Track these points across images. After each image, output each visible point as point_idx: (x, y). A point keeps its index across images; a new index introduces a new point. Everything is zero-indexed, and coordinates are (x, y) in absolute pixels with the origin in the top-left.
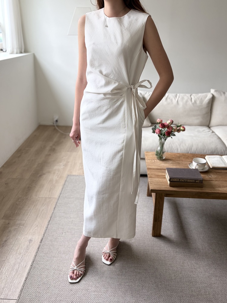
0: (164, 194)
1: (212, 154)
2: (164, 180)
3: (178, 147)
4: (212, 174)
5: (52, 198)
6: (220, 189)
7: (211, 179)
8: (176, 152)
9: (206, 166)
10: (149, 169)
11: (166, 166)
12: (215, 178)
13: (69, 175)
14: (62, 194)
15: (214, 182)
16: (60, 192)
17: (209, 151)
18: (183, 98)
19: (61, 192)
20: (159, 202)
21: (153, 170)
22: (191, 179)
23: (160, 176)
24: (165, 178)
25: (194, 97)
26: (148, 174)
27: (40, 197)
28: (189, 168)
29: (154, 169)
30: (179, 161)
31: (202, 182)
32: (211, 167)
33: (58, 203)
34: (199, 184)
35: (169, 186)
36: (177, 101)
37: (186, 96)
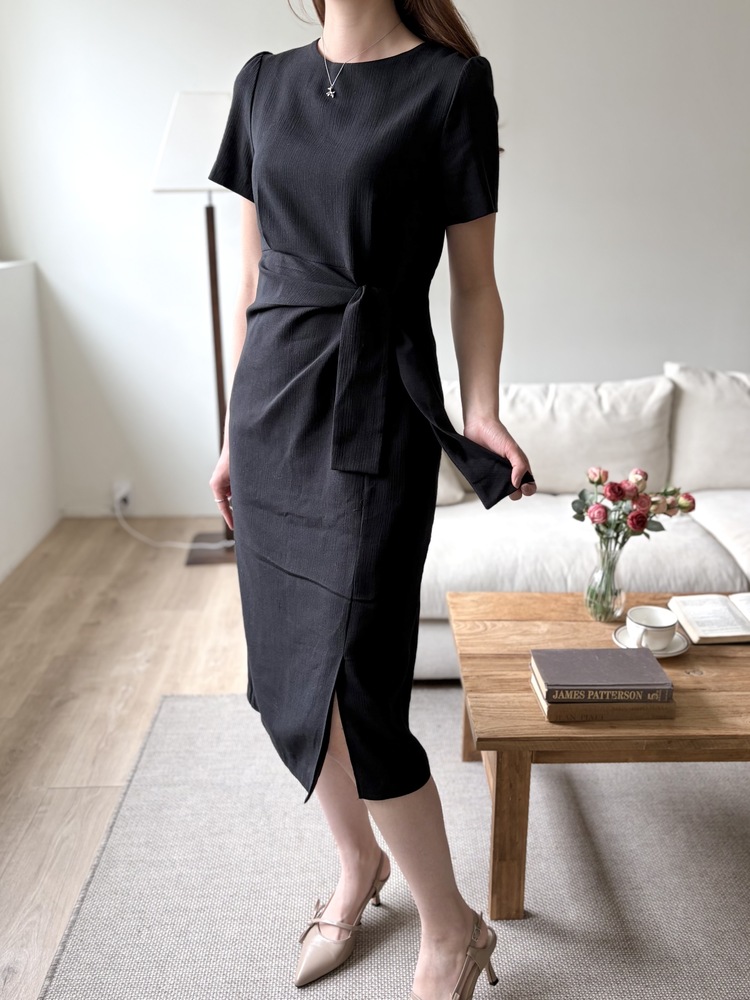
0: (529, 755)
1: (689, 590)
2: (525, 697)
3: (566, 570)
4: (703, 665)
5: (99, 792)
6: (739, 721)
7: (698, 682)
8: (558, 588)
9: (677, 636)
10: (465, 657)
11: (530, 644)
12: (713, 681)
13: (168, 694)
14: (139, 772)
15: (711, 694)
16: (133, 764)
17: (679, 582)
19: (139, 762)
20: (511, 786)
21: (483, 662)
22: (630, 690)
23: (508, 681)
24: (529, 689)
25: (608, 393)
26: (465, 677)
28: (614, 647)
29: (484, 657)
30: (575, 621)
31: (670, 699)
32: (695, 639)
33: (124, 808)
34: (659, 704)
35: (545, 723)
36: (552, 410)
37: (582, 392)
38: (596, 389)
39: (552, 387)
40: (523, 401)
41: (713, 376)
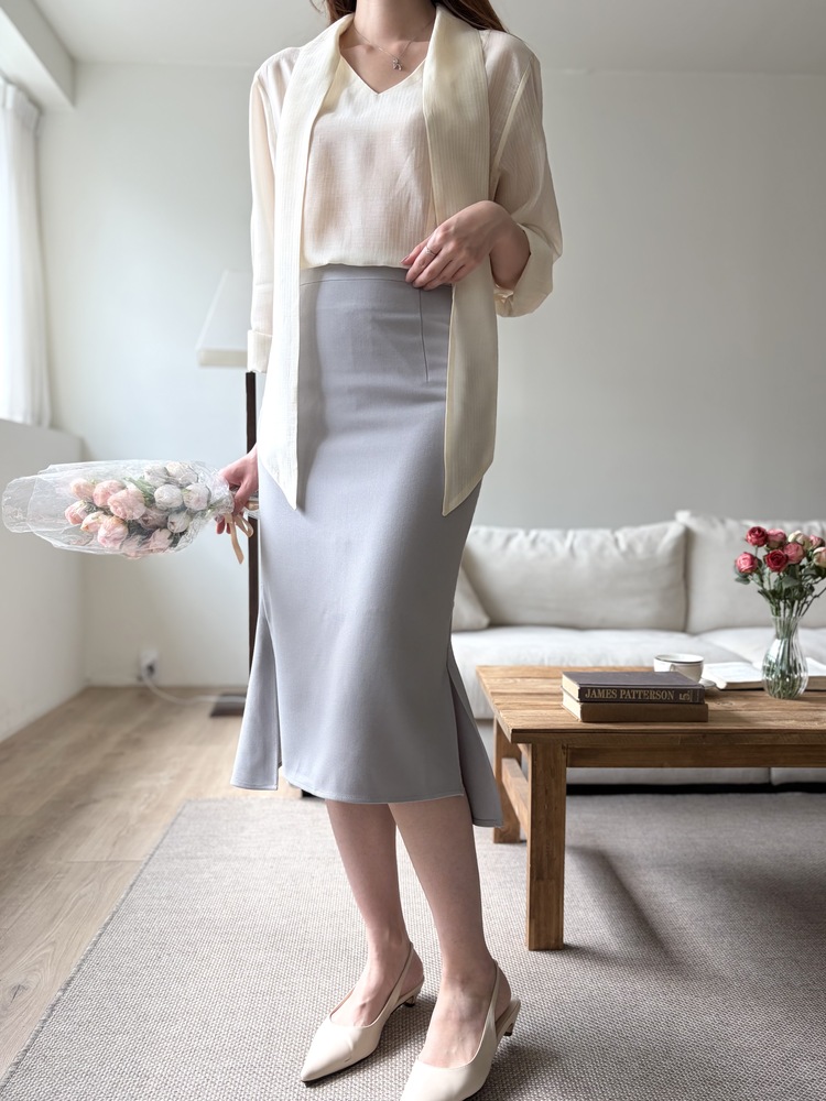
0: (564, 757)
2: (558, 712)
4: (732, 700)
7: (729, 708)
12: (742, 706)
13: (192, 799)
15: (741, 712)
16: (155, 844)
18: (588, 540)
20: (547, 792)
21: (515, 697)
22: (662, 690)
25: (624, 535)
27: (72, 863)
29: (515, 694)
31: (701, 703)
35: (579, 722)
36: (572, 548)
37: (599, 536)
38: (613, 532)
39: (571, 534)
40: (543, 540)
41: (723, 522)
